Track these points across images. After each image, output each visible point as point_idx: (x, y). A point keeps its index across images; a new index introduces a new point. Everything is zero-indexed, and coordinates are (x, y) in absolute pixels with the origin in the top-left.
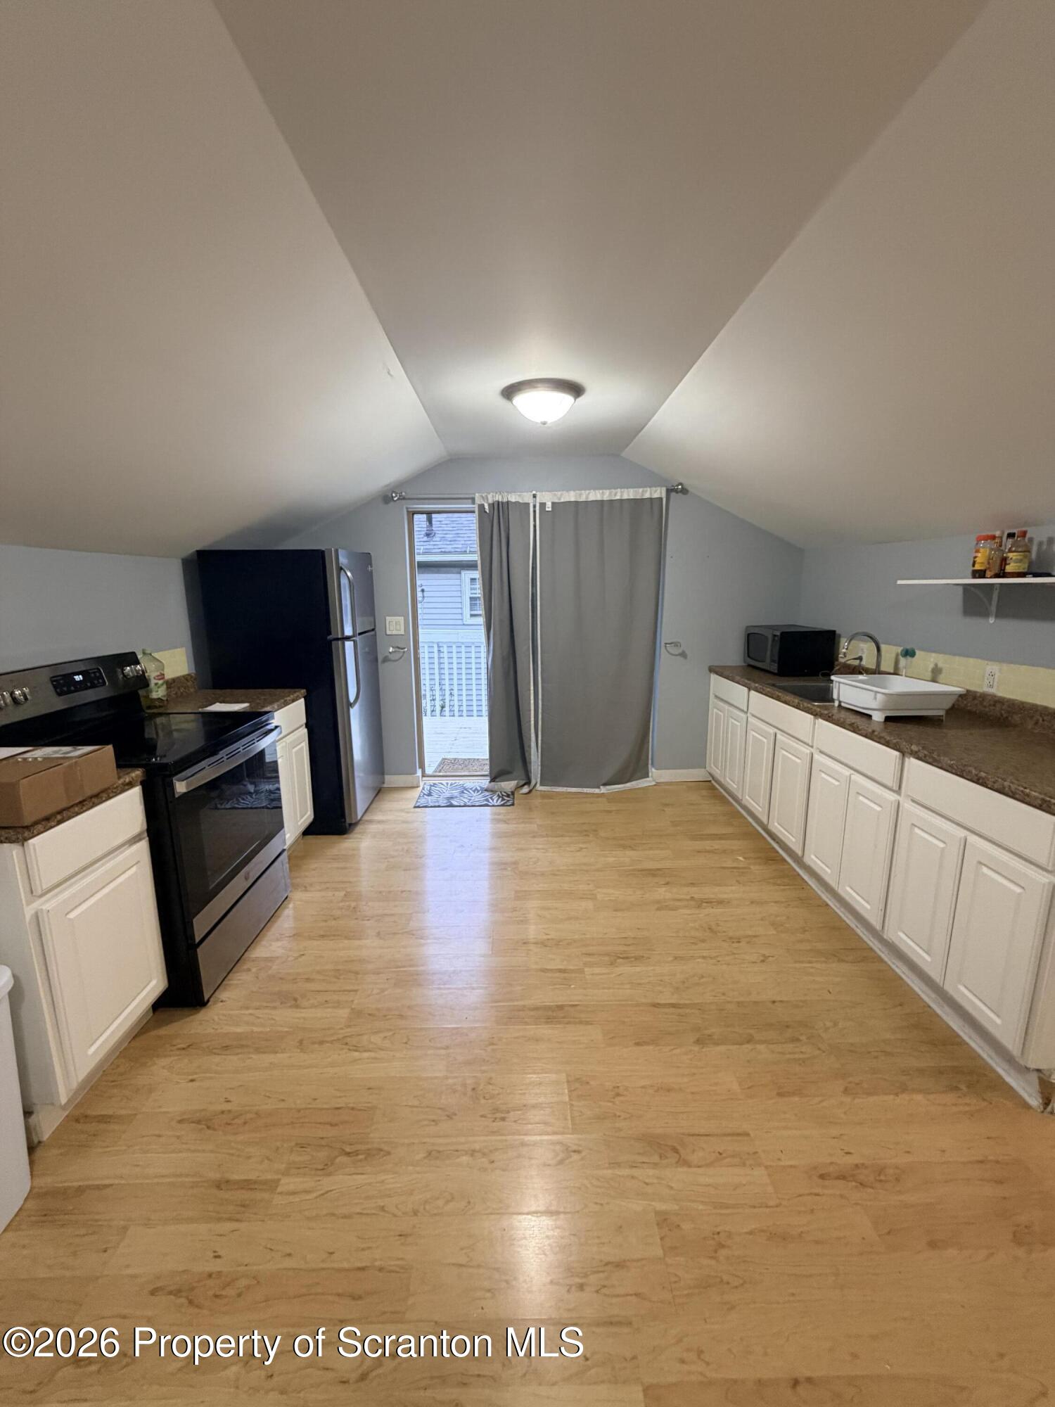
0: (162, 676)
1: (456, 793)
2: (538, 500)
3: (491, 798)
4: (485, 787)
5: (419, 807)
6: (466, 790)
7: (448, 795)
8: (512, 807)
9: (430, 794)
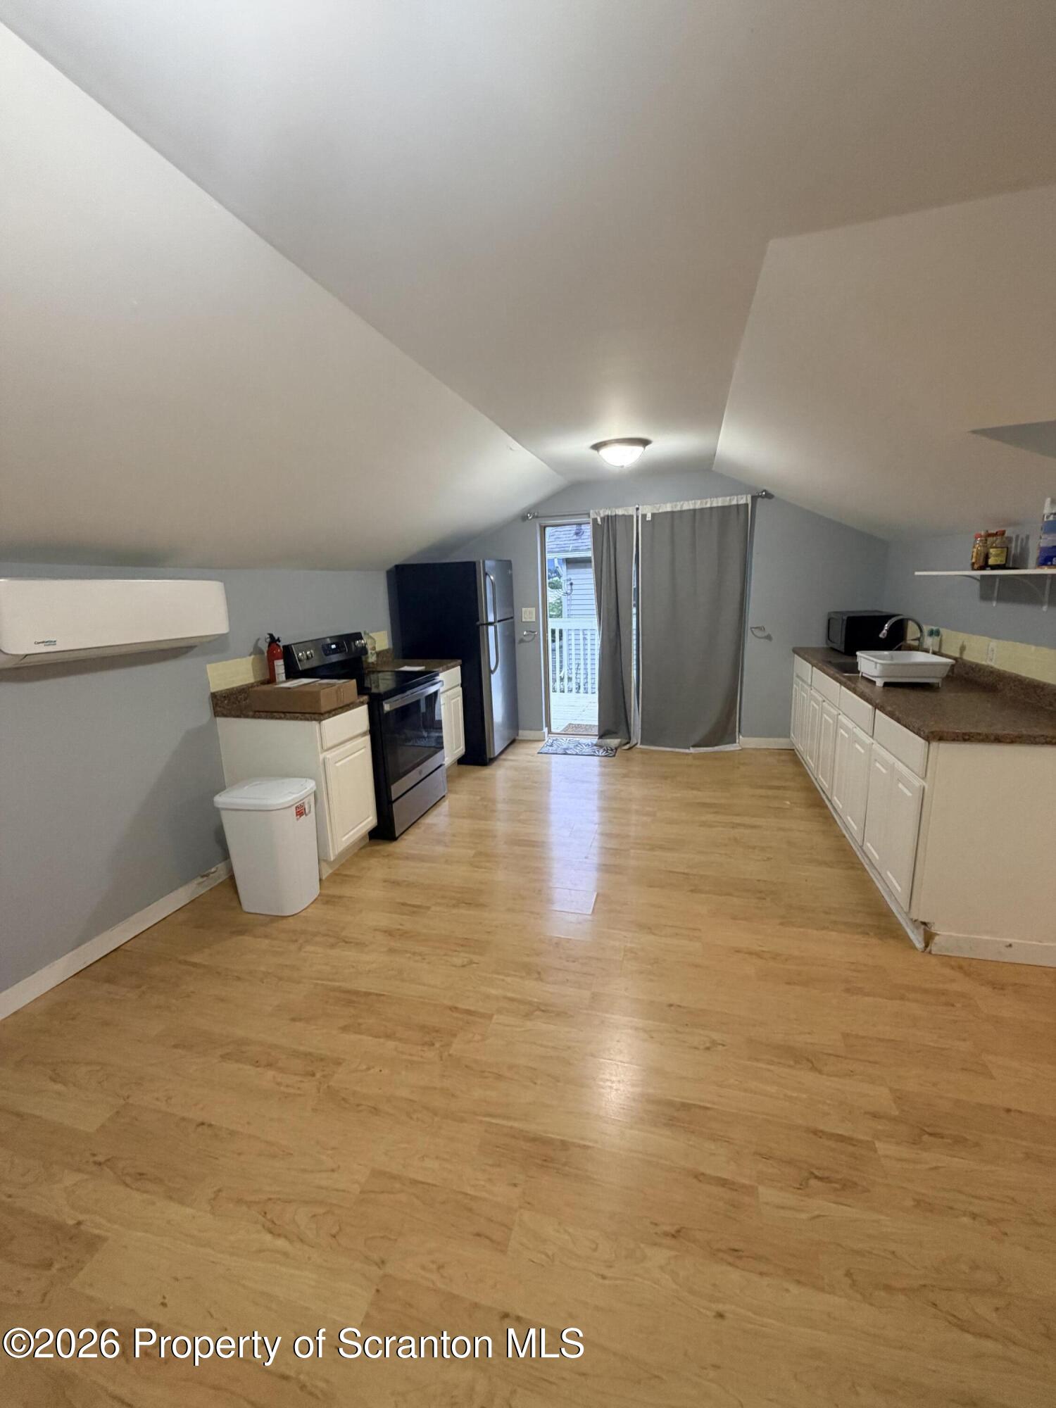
0: (374, 648)
1: (572, 746)
2: (640, 512)
3: (598, 751)
4: (594, 743)
5: (541, 753)
6: (580, 744)
7: (565, 746)
8: (613, 758)
9: (551, 746)
